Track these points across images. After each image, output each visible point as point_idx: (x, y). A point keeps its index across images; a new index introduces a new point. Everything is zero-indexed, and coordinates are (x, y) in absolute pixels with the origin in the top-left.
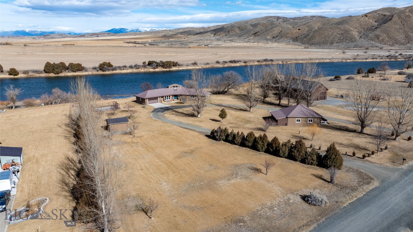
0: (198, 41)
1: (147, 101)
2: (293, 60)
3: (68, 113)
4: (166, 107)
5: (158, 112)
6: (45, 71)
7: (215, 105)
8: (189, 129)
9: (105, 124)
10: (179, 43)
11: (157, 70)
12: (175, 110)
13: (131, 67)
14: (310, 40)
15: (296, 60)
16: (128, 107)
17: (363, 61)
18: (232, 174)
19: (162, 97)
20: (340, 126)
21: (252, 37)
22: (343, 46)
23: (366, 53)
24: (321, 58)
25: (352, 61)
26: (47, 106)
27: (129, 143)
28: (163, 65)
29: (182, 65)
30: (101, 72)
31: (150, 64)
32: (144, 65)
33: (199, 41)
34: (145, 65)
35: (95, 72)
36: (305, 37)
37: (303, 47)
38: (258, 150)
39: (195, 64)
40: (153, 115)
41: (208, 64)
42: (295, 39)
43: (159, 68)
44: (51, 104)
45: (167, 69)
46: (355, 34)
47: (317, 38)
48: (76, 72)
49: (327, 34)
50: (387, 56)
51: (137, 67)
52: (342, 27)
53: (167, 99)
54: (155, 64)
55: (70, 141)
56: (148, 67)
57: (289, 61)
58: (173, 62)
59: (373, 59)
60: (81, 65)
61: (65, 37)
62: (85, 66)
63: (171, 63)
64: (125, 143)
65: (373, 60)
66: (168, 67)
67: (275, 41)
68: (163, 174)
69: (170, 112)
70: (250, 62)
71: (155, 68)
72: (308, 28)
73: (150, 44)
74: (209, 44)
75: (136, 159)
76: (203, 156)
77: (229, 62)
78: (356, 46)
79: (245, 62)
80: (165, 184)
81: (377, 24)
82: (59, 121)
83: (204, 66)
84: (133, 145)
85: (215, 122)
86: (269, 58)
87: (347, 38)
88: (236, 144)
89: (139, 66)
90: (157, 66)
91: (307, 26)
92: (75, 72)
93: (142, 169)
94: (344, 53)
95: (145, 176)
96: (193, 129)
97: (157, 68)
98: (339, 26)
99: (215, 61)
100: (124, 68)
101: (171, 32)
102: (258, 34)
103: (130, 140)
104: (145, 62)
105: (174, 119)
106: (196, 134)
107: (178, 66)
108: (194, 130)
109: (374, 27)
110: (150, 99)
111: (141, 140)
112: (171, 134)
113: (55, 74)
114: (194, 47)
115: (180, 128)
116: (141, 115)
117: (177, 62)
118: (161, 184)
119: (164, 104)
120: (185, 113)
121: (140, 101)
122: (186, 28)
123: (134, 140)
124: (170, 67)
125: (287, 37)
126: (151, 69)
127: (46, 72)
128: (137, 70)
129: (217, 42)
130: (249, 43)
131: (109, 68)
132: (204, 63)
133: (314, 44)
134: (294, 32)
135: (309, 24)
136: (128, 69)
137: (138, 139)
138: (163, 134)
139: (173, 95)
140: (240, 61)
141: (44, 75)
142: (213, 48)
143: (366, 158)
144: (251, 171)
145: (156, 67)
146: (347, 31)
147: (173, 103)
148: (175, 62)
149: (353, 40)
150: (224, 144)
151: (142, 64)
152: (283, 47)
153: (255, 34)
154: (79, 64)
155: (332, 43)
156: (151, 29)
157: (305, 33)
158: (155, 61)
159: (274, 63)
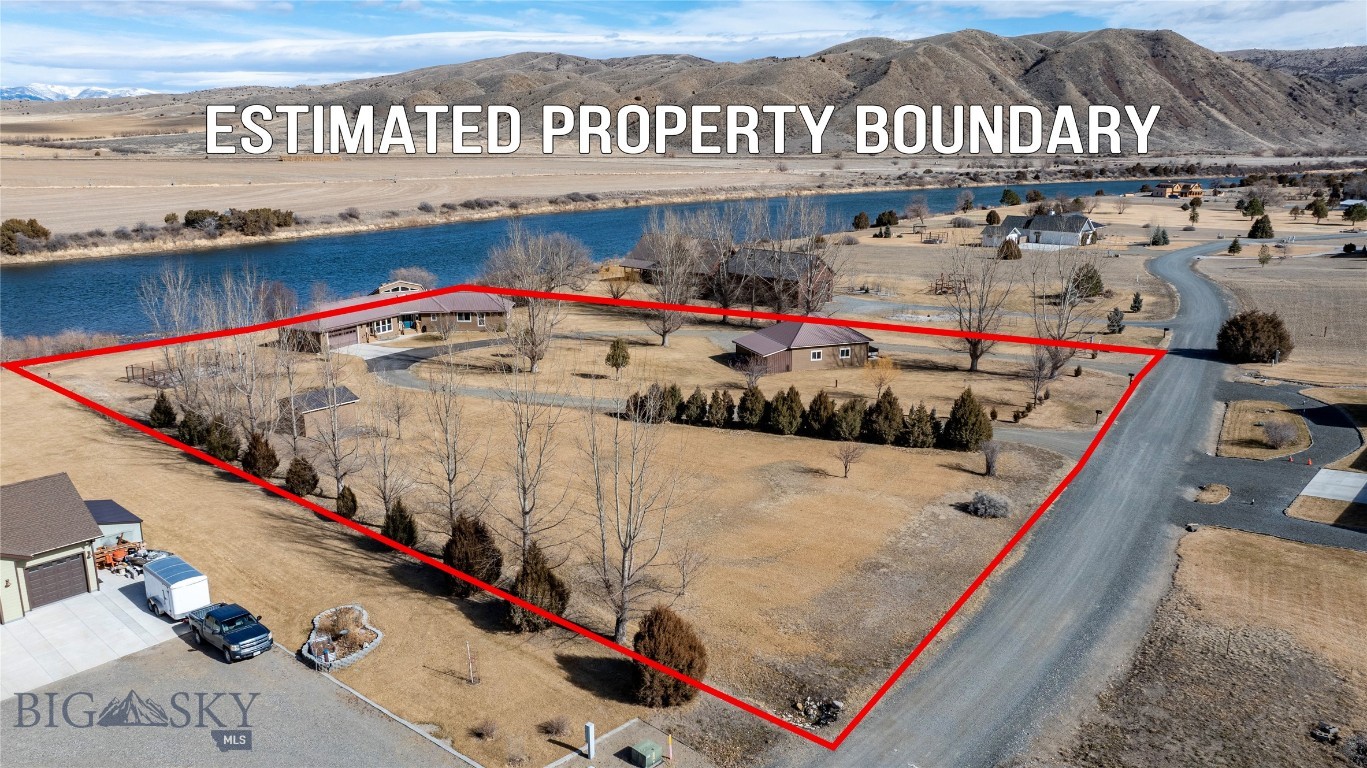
1: (326, 340)
2: (655, 194)
11: (222, 241)
12: (434, 358)
13: (122, 235)
15: (661, 194)
17: (844, 191)
18: (770, 488)
19: (369, 325)
20: (914, 361)
23: (839, 168)
24: (731, 185)
25: (813, 192)
28: (243, 222)
29: (307, 222)
31: (193, 221)
32: (172, 226)
34: (175, 225)
39: (350, 216)
41: (394, 214)
42: (630, 130)
43: (228, 233)
45: (260, 238)
50: (900, 178)
51: (142, 232)
52: (761, 91)
54: (211, 222)
56: (186, 231)
57: (642, 198)
58: (277, 213)
59: (866, 185)
63: (271, 217)
65: (866, 189)
66: (260, 228)
70: (528, 203)
72: (662, 94)
73: (114, 150)
77: (461, 205)
79: (513, 206)
81: (852, 84)
83: (384, 220)
86: (584, 190)
89: (152, 229)
90: (220, 227)
91: (660, 89)
94: (782, 169)
97: (221, 235)
98: (754, 89)
99: (418, 204)
100: (96, 240)
101: (180, 104)
104: (174, 215)
107: (293, 224)
109: (847, 94)
110: (333, 333)
114: (298, 158)
117: (291, 213)
122: (237, 89)
124: (267, 229)
126: (200, 238)
128: (146, 245)
131: (34, 241)
132: (381, 210)
135: (663, 82)
136: (112, 244)
139: (399, 318)
140: (497, 203)
142: (366, 159)
143: (1021, 421)
144: (806, 475)
145: (218, 233)
147: (400, 344)
148: (283, 211)
151: (164, 224)
156: (84, 92)
158: (211, 210)
159: (600, 206)
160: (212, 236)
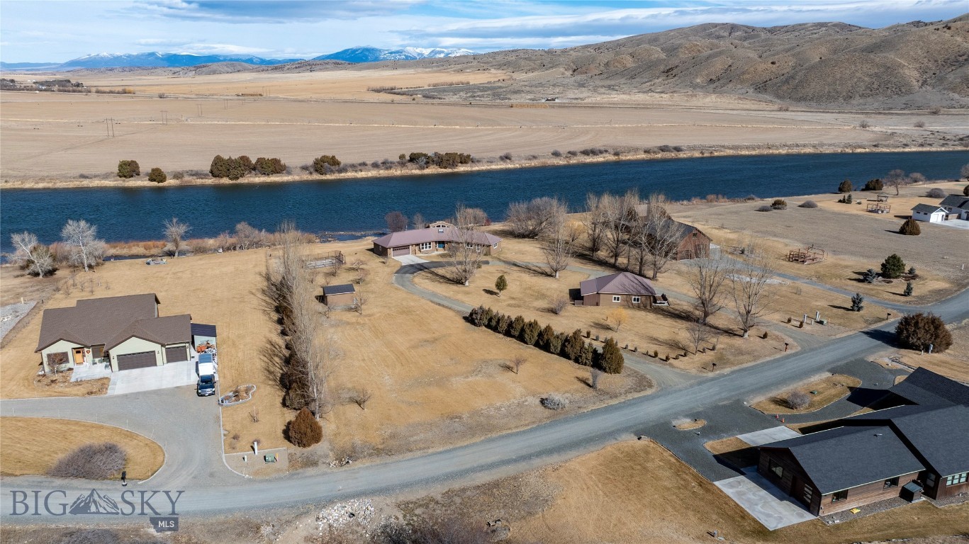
0: (534, 89)
1: (391, 252)
2: (729, 147)
3: (264, 271)
4: (419, 264)
5: (405, 273)
6: (213, 173)
7: (504, 262)
8: (443, 306)
9: (320, 292)
10: (489, 92)
11: (427, 171)
12: (433, 270)
13: (375, 165)
14: (795, 88)
15: (734, 147)
16: (358, 263)
18: (474, 371)
19: (418, 245)
21: (660, 80)
22: (876, 105)
24: (794, 143)
26: (227, 254)
27: (353, 323)
28: (440, 160)
29: (478, 161)
30: (316, 177)
31: (414, 158)
32: (402, 162)
33: (536, 87)
34: (404, 161)
35: (306, 177)
36: (787, 81)
37: (776, 107)
38: (526, 343)
39: (507, 158)
40: (397, 278)
41: (535, 157)
42: (762, 87)
43: (431, 167)
44: (234, 249)
45: (449, 170)
46: (911, 73)
47: (813, 85)
48: (271, 175)
49: (838, 76)
50: (962, 139)
51: (387, 164)
52: (878, 58)
53: (426, 247)
54: (423, 160)
55: (270, 318)
56: (409, 164)
57: (717, 151)
58: (461, 155)
60: (279, 161)
61: (241, 69)
62: (287, 165)
63: (457, 158)
64: (348, 323)
66: (450, 164)
67: (711, 90)
68: (388, 366)
69: (424, 273)
70: (629, 152)
71: (424, 169)
72: (795, 60)
73: (426, 97)
74: (556, 96)
75: (358, 346)
76: (447, 346)
77: (581, 152)
78: (907, 106)
79: (617, 153)
80: (387, 377)
82: (252, 283)
83: (526, 161)
84: (357, 327)
85: (489, 295)
87: (889, 85)
88: (499, 332)
89: (391, 163)
90: (427, 163)
91: (793, 56)
92: (268, 175)
93: (364, 360)
94: (864, 125)
95: (367, 368)
96: (450, 305)
97: (427, 167)
98: (872, 56)
99: (552, 151)
100: (362, 167)
101: (475, 63)
102: (674, 72)
103: (354, 320)
104: (404, 154)
105: (426, 287)
106: (451, 313)
107: (470, 162)
108: (450, 308)
110: (396, 248)
111: (370, 320)
112: (413, 313)
113: (231, 179)
114: (522, 106)
115: (430, 303)
116: (377, 279)
117: (470, 155)
118: (383, 378)
119: (419, 257)
120: (448, 277)
121: (380, 251)
123: (360, 320)
124: (454, 165)
125: (742, 82)
126: (416, 169)
127: (214, 176)
128: (386, 172)
129: (576, 91)
130: (650, 94)
131: (333, 168)
132: (527, 155)
133: (805, 99)
134: (760, 69)
135: (798, 49)
136: (369, 170)
137: (366, 319)
138: (403, 312)
139: (436, 242)
140: (606, 151)
141: (210, 181)
142: (564, 107)
143: (670, 361)
144: (501, 369)
145: (425, 166)
146: (889, 69)
147: (434, 257)
148: (465, 154)
149: (903, 90)
150: (485, 331)
151: (398, 160)
152: (731, 106)
153: (668, 71)
154: (275, 160)
155: (849, 97)
156: (432, 52)
157: (788, 70)
158: (424, 153)
159: (682, 155)
160: (422, 168)
